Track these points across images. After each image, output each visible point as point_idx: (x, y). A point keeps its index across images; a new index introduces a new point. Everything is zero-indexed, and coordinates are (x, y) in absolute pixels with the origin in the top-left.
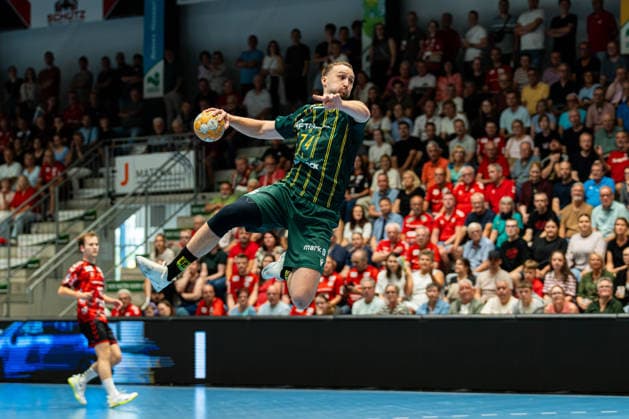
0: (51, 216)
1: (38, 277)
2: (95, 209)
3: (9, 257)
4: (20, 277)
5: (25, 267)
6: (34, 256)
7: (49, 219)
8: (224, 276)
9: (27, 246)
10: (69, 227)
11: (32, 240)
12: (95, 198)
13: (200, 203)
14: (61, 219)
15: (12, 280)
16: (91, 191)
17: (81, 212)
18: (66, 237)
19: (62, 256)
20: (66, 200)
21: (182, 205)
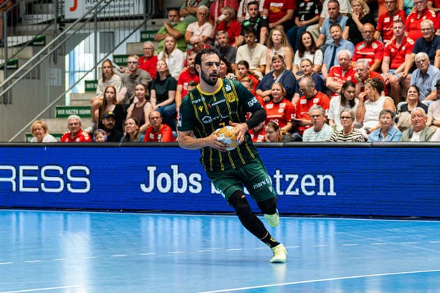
2: (43, 35)
8: (174, 102)
10: (19, 52)
12: (45, 23)
13: (150, 29)
14: (10, 45)
16: (40, 16)
17: (30, 38)
18: (16, 62)
19: (10, 81)
20: (15, 25)
21: (131, 31)
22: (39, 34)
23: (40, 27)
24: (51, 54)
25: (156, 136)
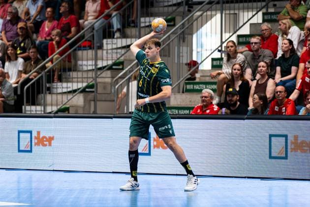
0: (133, 22)
1: (122, 77)
2: (173, 16)
3: (96, 59)
4: (106, 77)
5: (110, 68)
6: (118, 59)
7: (132, 25)
9: (112, 49)
11: (116, 44)
12: (174, 5)
13: (271, 10)
15: (99, 80)
20: (147, 7)
21: (254, 13)
22: (169, 15)
23: (170, 9)
24: (180, 34)
25: (280, 109)
